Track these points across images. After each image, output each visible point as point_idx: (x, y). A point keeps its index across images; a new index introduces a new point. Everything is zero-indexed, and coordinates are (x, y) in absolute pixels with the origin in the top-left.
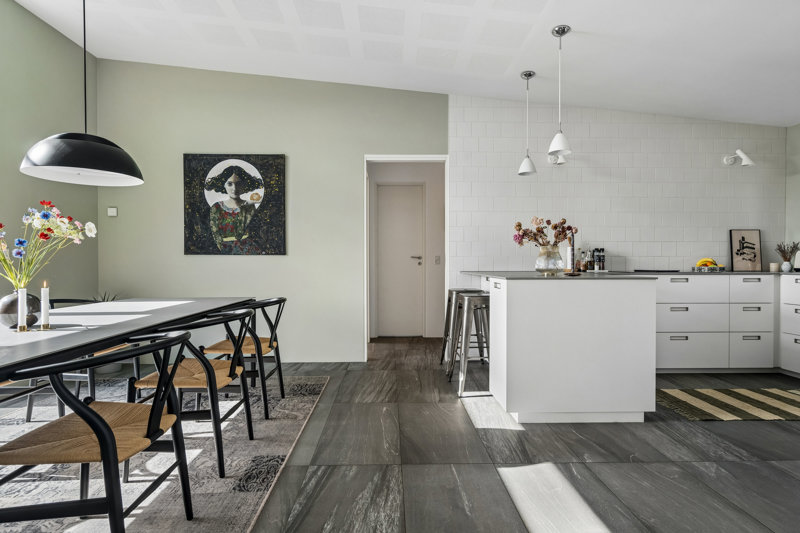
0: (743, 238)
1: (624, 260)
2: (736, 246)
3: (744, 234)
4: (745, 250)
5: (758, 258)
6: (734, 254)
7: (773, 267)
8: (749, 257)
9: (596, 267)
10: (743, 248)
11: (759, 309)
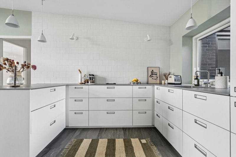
0: (153, 71)
1: (105, 79)
2: (150, 74)
3: (153, 69)
4: (153, 75)
5: (158, 78)
6: (149, 77)
7: (163, 82)
8: (155, 78)
9: (89, 82)
10: (152, 75)
11: (146, 100)
